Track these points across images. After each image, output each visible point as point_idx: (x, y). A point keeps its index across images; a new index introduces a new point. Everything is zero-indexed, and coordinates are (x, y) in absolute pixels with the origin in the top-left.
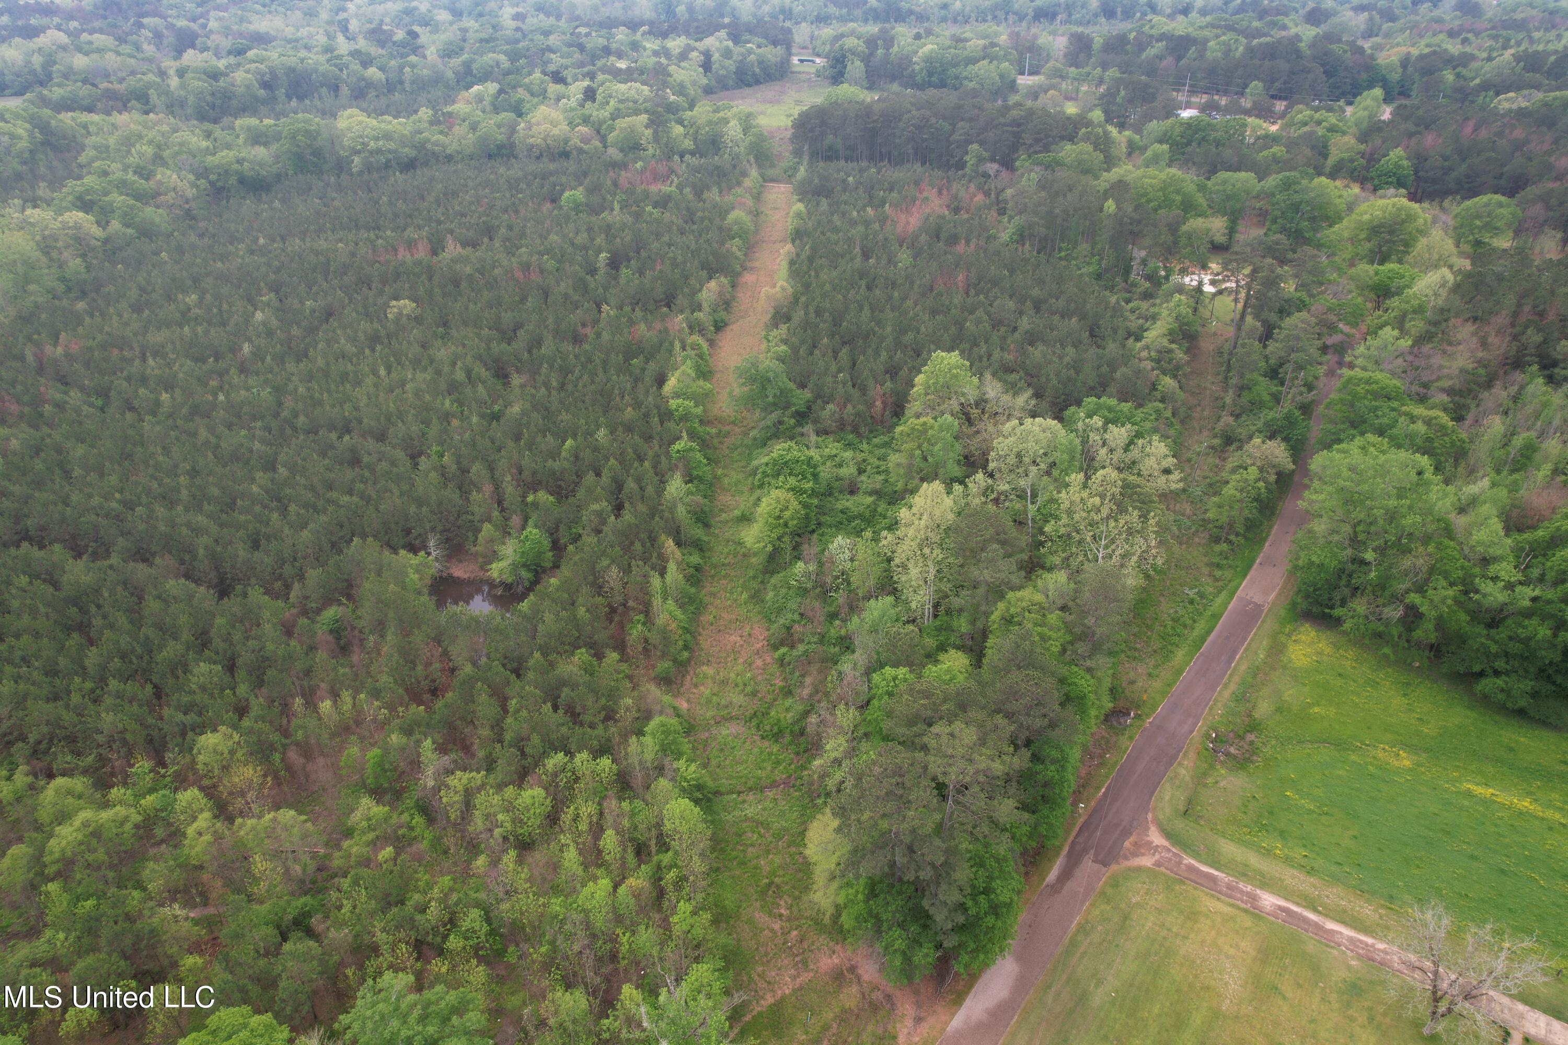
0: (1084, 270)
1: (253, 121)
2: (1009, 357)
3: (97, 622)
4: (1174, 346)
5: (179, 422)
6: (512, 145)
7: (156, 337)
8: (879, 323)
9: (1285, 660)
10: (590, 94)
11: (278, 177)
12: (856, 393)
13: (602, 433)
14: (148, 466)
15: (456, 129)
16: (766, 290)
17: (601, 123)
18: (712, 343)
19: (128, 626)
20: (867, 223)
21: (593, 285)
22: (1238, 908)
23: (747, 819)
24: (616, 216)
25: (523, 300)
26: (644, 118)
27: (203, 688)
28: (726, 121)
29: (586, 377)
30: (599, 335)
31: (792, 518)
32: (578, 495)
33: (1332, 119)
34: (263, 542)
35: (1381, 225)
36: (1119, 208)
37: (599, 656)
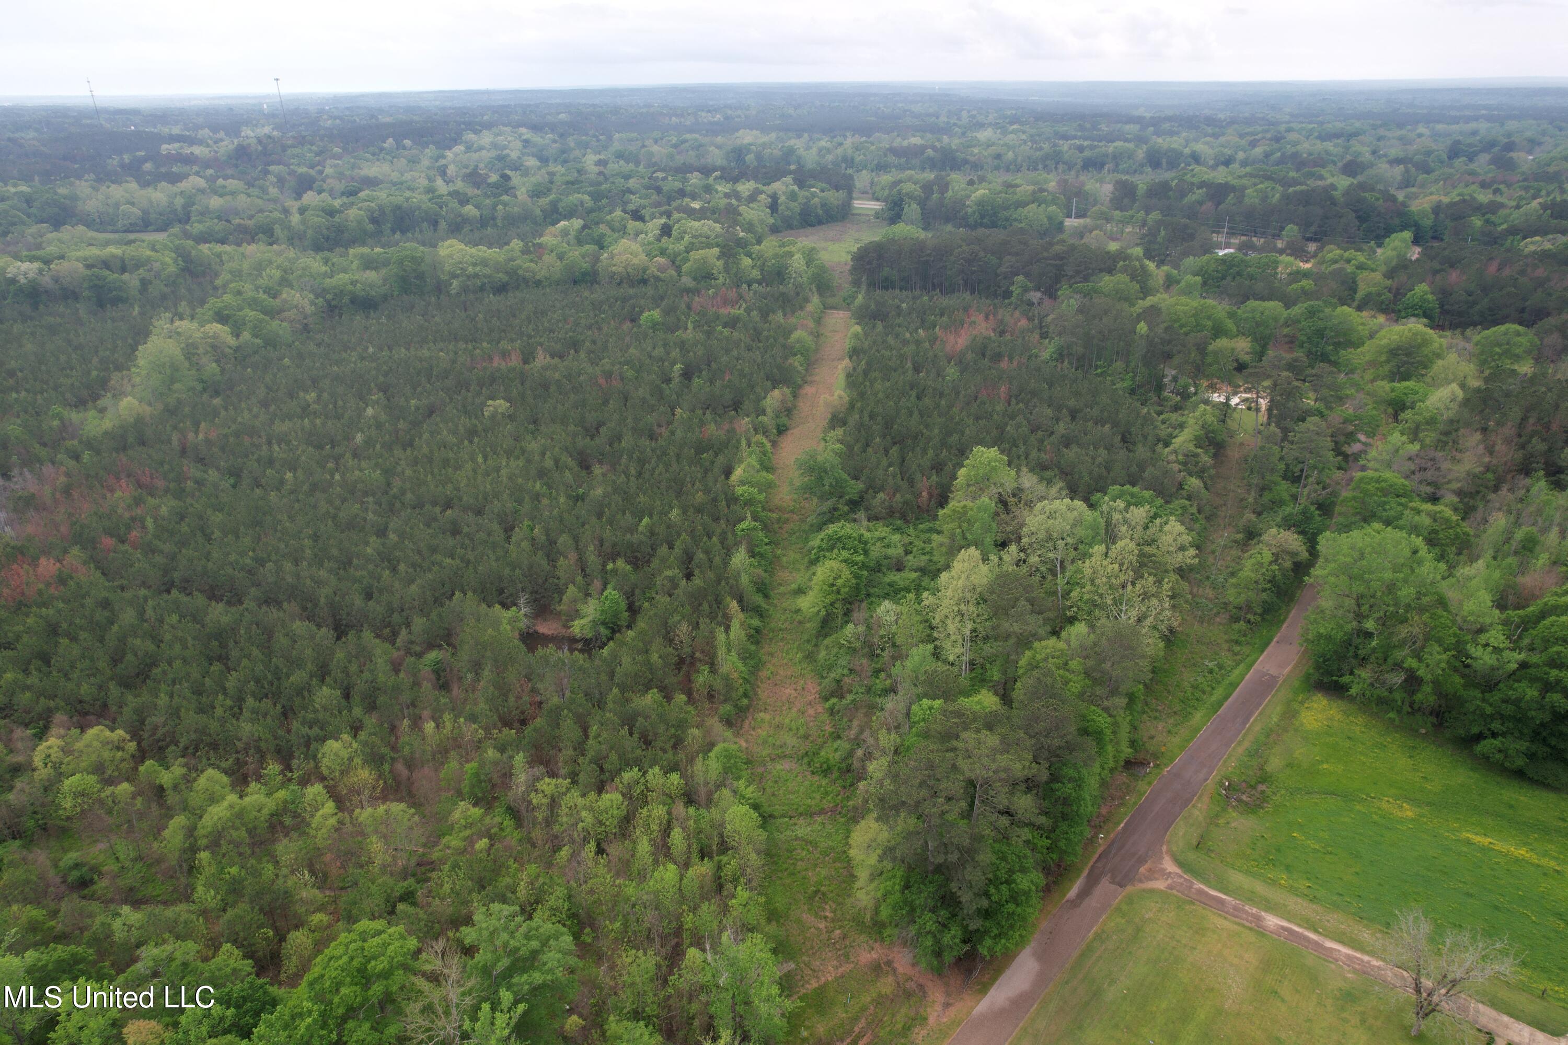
0: (1118, 386)
1: (366, 250)
2: (1045, 457)
3: (235, 653)
4: (1199, 450)
5: (301, 496)
6: (595, 273)
7: (282, 427)
8: (927, 426)
9: (1297, 723)
10: (666, 231)
11: (385, 298)
12: (904, 485)
13: (675, 514)
14: (276, 531)
15: (546, 257)
16: (824, 397)
17: (677, 255)
18: (774, 444)
19: (261, 656)
20: (918, 343)
21: (667, 392)
22: (1244, 926)
23: (797, 838)
24: (689, 334)
25: (606, 402)
26: (716, 251)
27: (325, 709)
28: (790, 255)
29: (661, 466)
30: (673, 433)
31: (844, 586)
32: (652, 565)
33: (1361, 258)
34: (376, 595)
35: (1399, 348)
36: (1150, 329)
37: (668, 698)
